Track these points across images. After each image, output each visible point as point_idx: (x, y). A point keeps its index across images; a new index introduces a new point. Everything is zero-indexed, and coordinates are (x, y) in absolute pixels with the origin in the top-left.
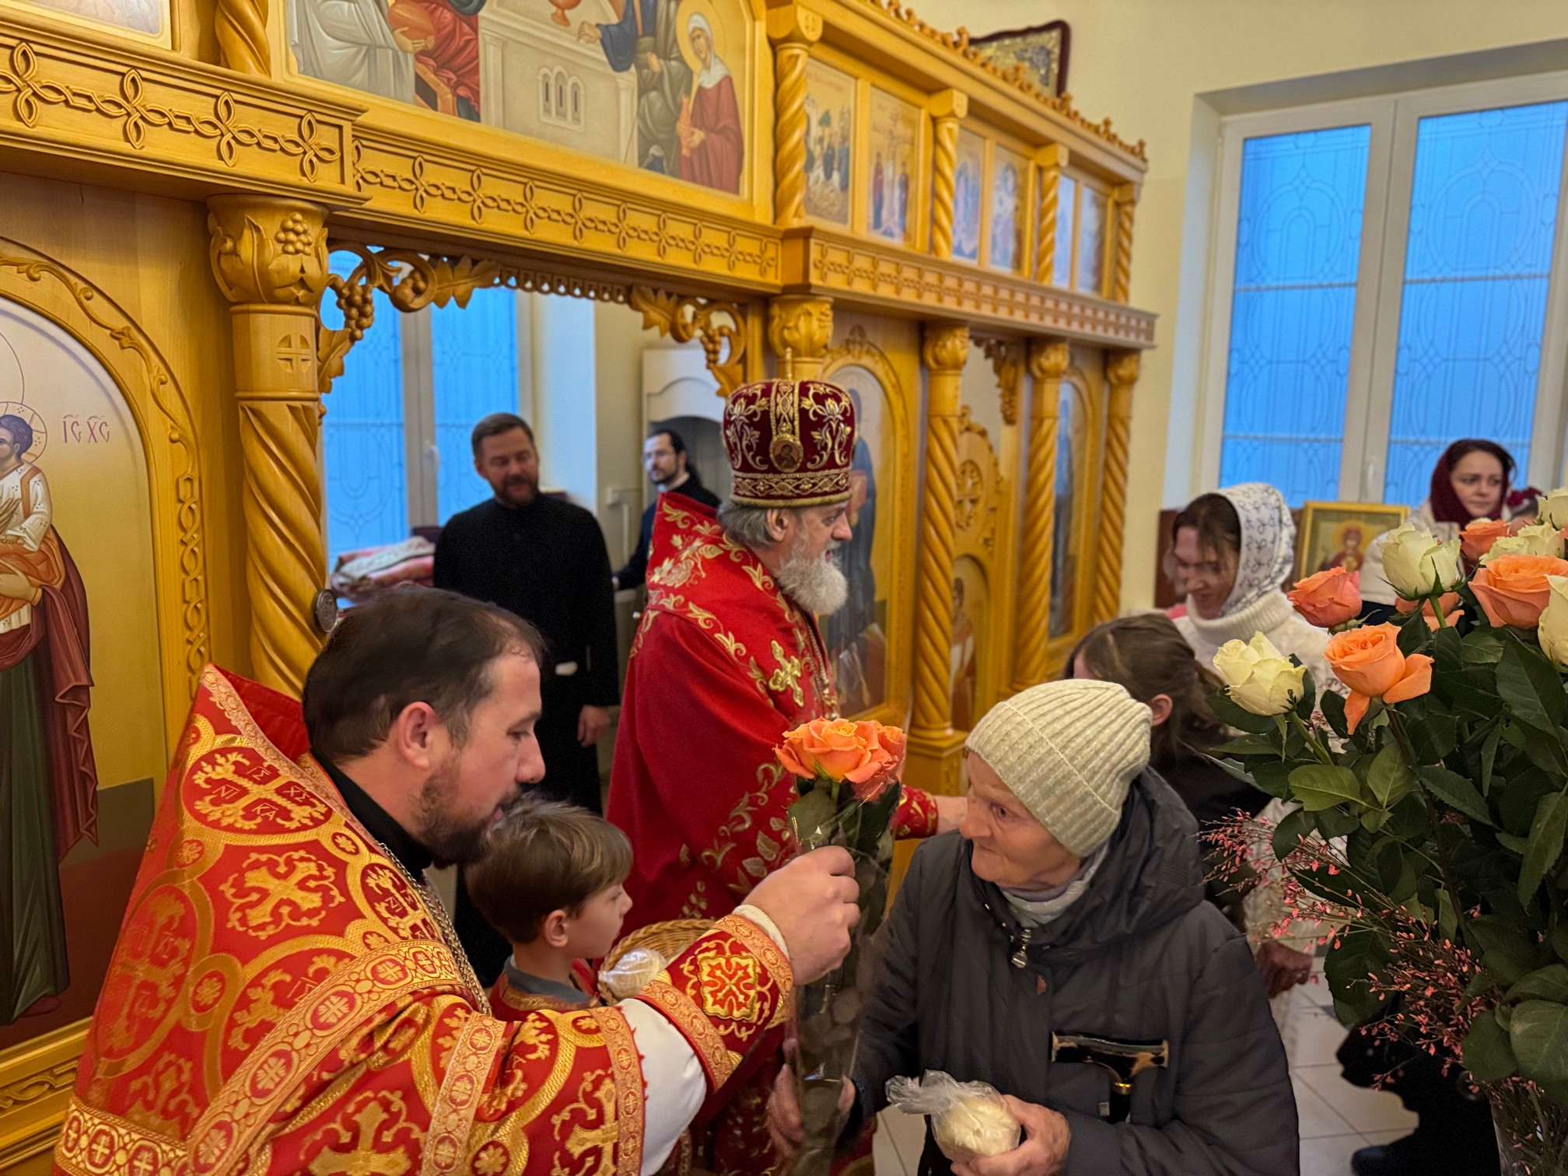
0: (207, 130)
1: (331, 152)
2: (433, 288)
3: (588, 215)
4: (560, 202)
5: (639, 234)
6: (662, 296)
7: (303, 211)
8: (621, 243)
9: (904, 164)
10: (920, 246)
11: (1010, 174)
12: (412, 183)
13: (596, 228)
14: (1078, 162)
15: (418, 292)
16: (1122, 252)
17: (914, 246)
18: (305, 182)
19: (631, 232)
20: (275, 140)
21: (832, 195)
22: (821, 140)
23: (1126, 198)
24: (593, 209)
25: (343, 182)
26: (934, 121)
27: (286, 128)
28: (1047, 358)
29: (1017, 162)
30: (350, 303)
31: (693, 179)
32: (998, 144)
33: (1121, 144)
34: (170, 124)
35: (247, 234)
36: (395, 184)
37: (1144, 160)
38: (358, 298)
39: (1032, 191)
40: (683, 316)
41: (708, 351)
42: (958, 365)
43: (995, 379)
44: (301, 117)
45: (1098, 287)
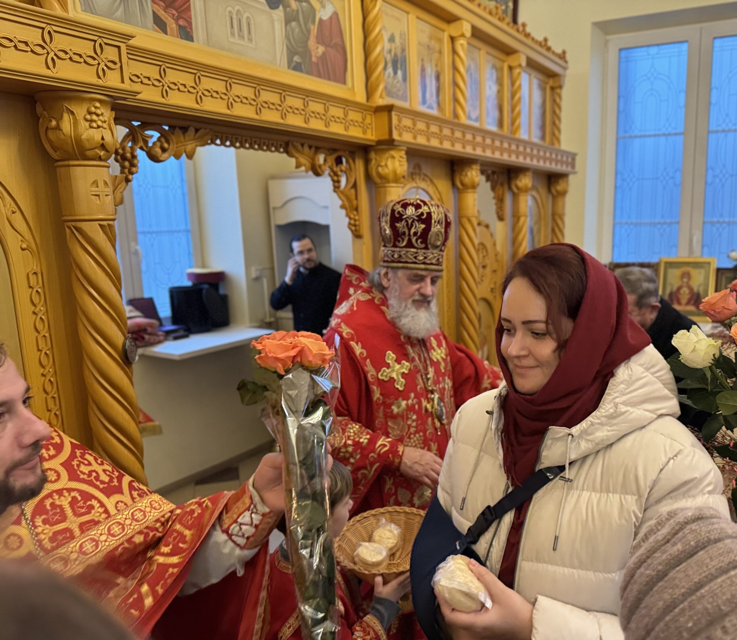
0: (38, 50)
1: (115, 63)
2: (172, 147)
3: (264, 100)
4: (247, 92)
5: (294, 110)
6: (306, 148)
7: (100, 101)
8: (283, 116)
9: (436, 65)
10: (448, 115)
11: (494, 71)
12: (160, 81)
13: (269, 107)
14: (532, 64)
15: (164, 150)
16: (556, 116)
17: (445, 115)
18: (100, 82)
19: (289, 109)
20: (81, 56)
21: (398, 85)
22: (390, 51)
23: (557, 84)
24: (267, 96)
25: (123, 82)
26: (453, 39)
27: (86, 48)
28: (521, 181)
29: (498, 64)
30: (124, 158)
31: (319, 76)
32: (488, 53)
33: (553, 53)
34: (15, 46)
35: (66, 116)
36: (150, 83)
37: (566, 62)
38: (129, 155)
39: (506, 81)
40: (318, 160)
41: (334, 181)
42: (474, 186)
43: (492, 194)
44: (95, 41)
45: (543, 138)
